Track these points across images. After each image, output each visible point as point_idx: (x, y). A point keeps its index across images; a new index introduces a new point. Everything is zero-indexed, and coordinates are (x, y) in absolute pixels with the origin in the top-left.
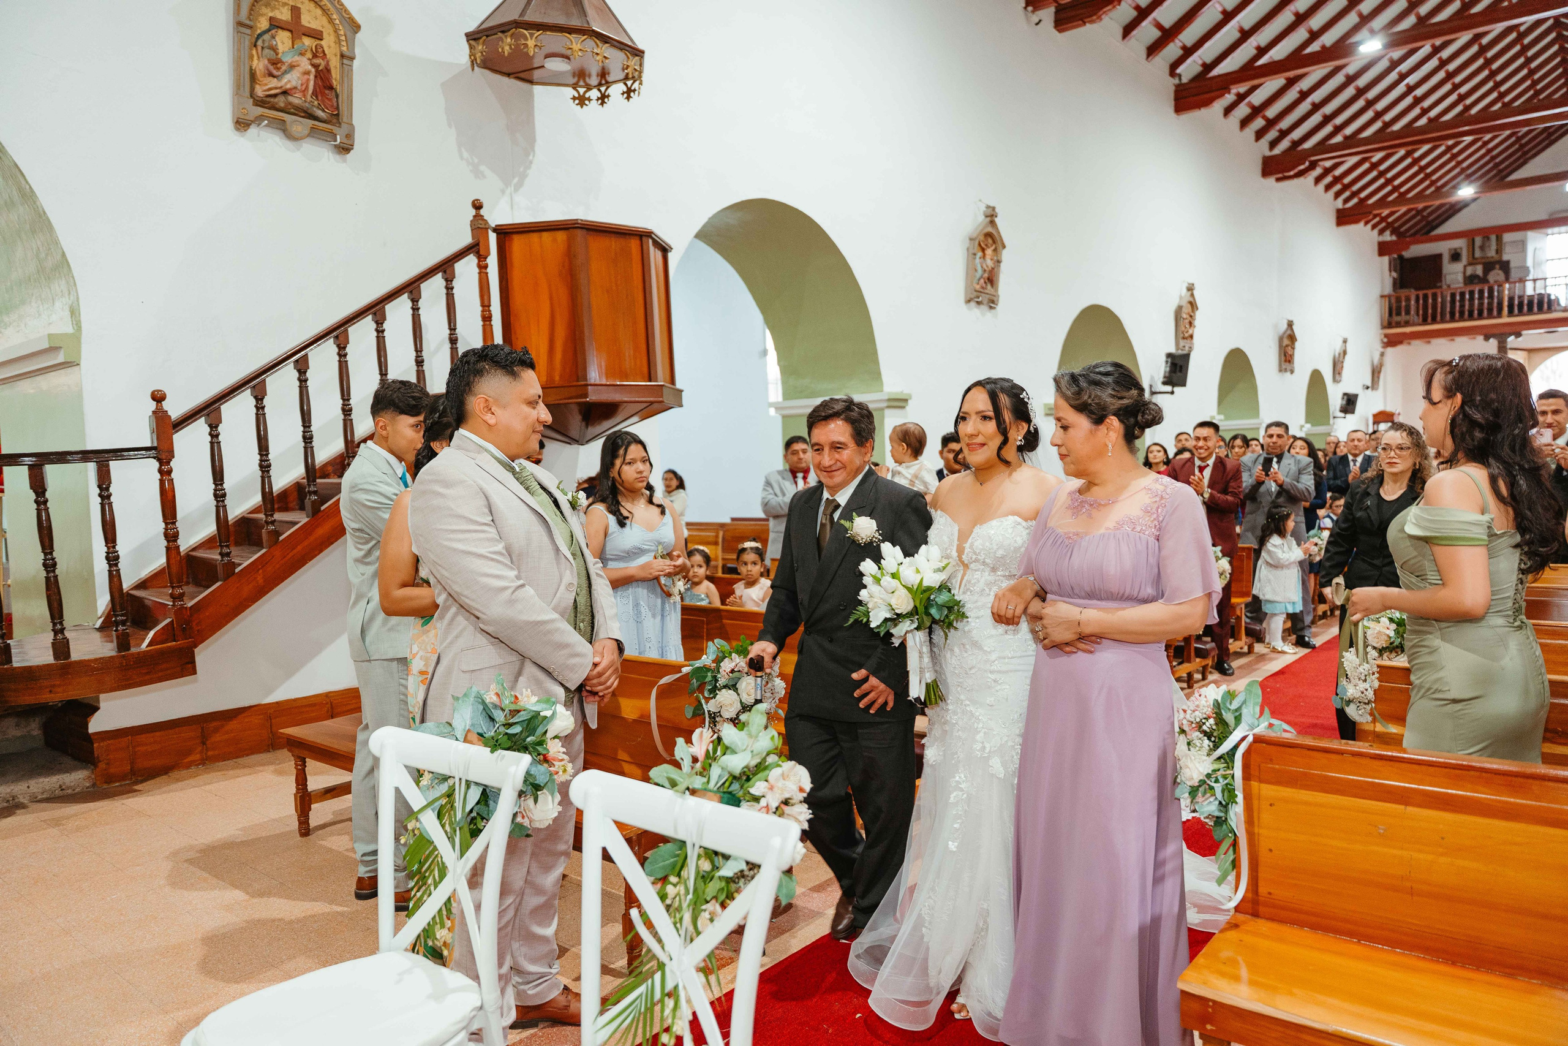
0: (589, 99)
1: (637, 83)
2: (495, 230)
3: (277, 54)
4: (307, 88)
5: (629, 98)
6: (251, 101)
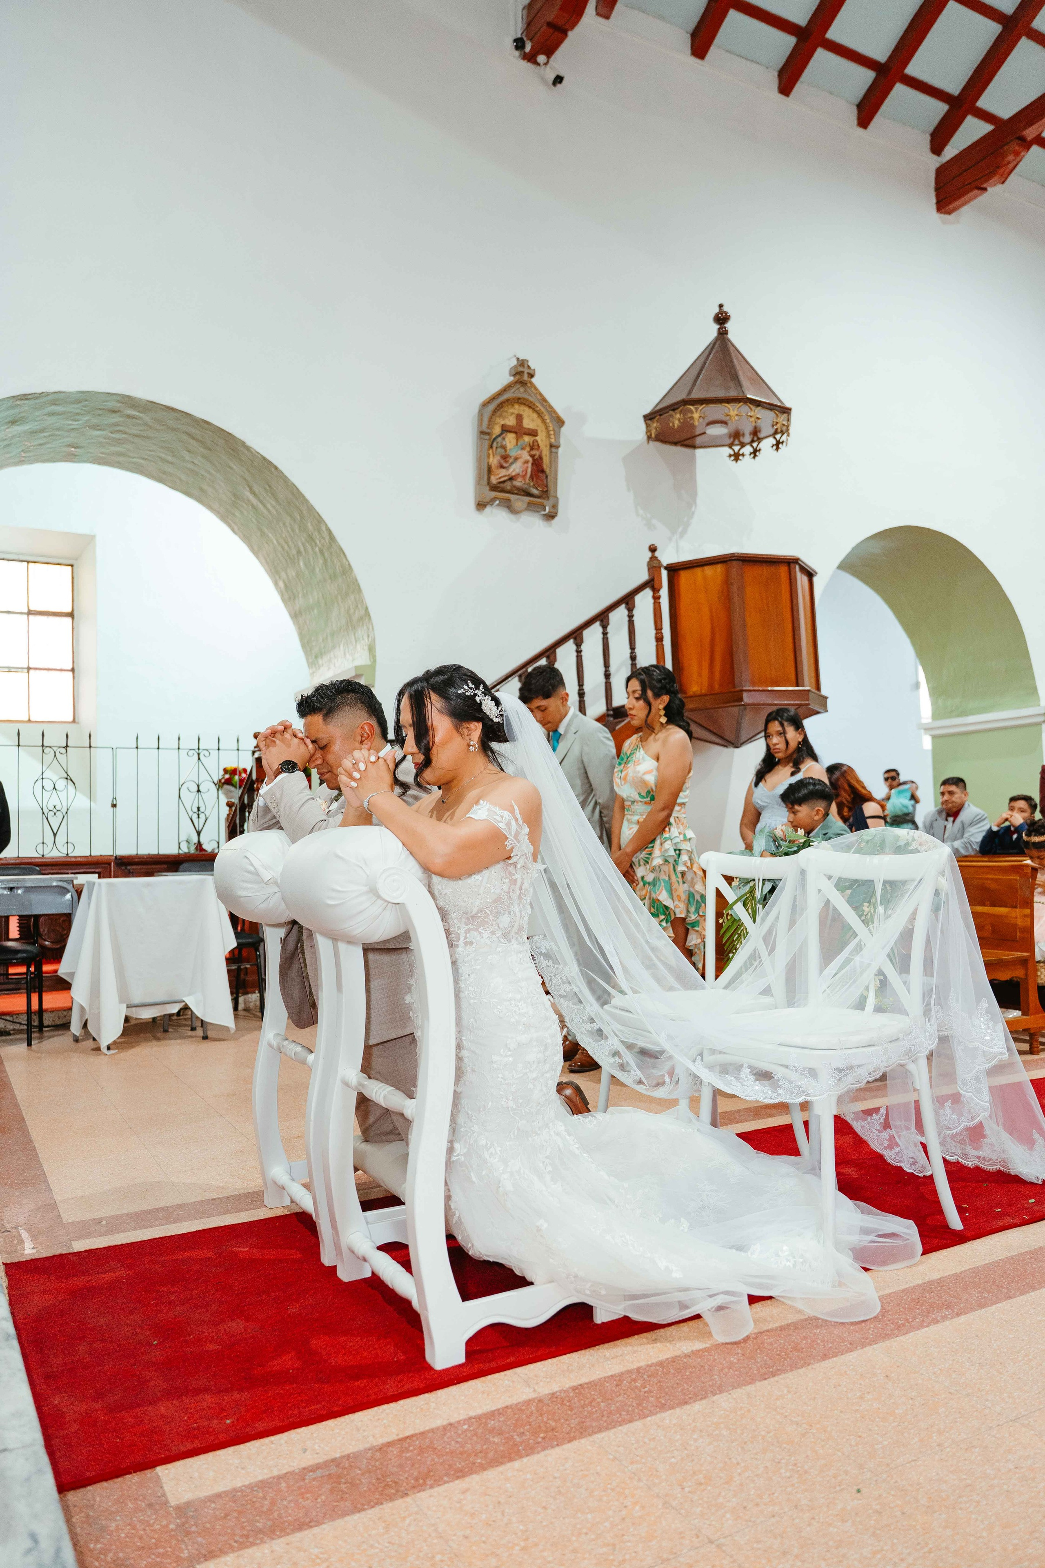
0: (743, 455)
1: (785, 435)
2: (666, 568)
3: (506, 451)
4: (526, 473)
5: (778, 449)
6: (488, 488)
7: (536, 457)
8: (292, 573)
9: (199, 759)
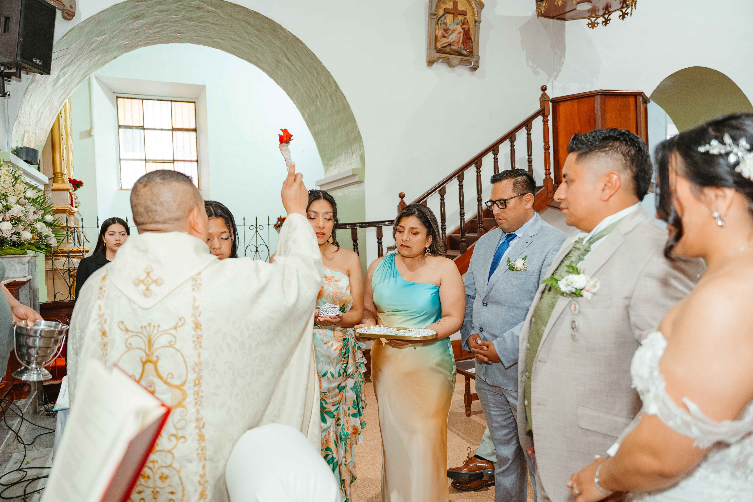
0: (597, 23)
3: (447, 26)
4: (459, 40)
5: (623, 18)
6: (435, 51)
7: (466, 30)
8: (313, 109)
9: (257, 231)
